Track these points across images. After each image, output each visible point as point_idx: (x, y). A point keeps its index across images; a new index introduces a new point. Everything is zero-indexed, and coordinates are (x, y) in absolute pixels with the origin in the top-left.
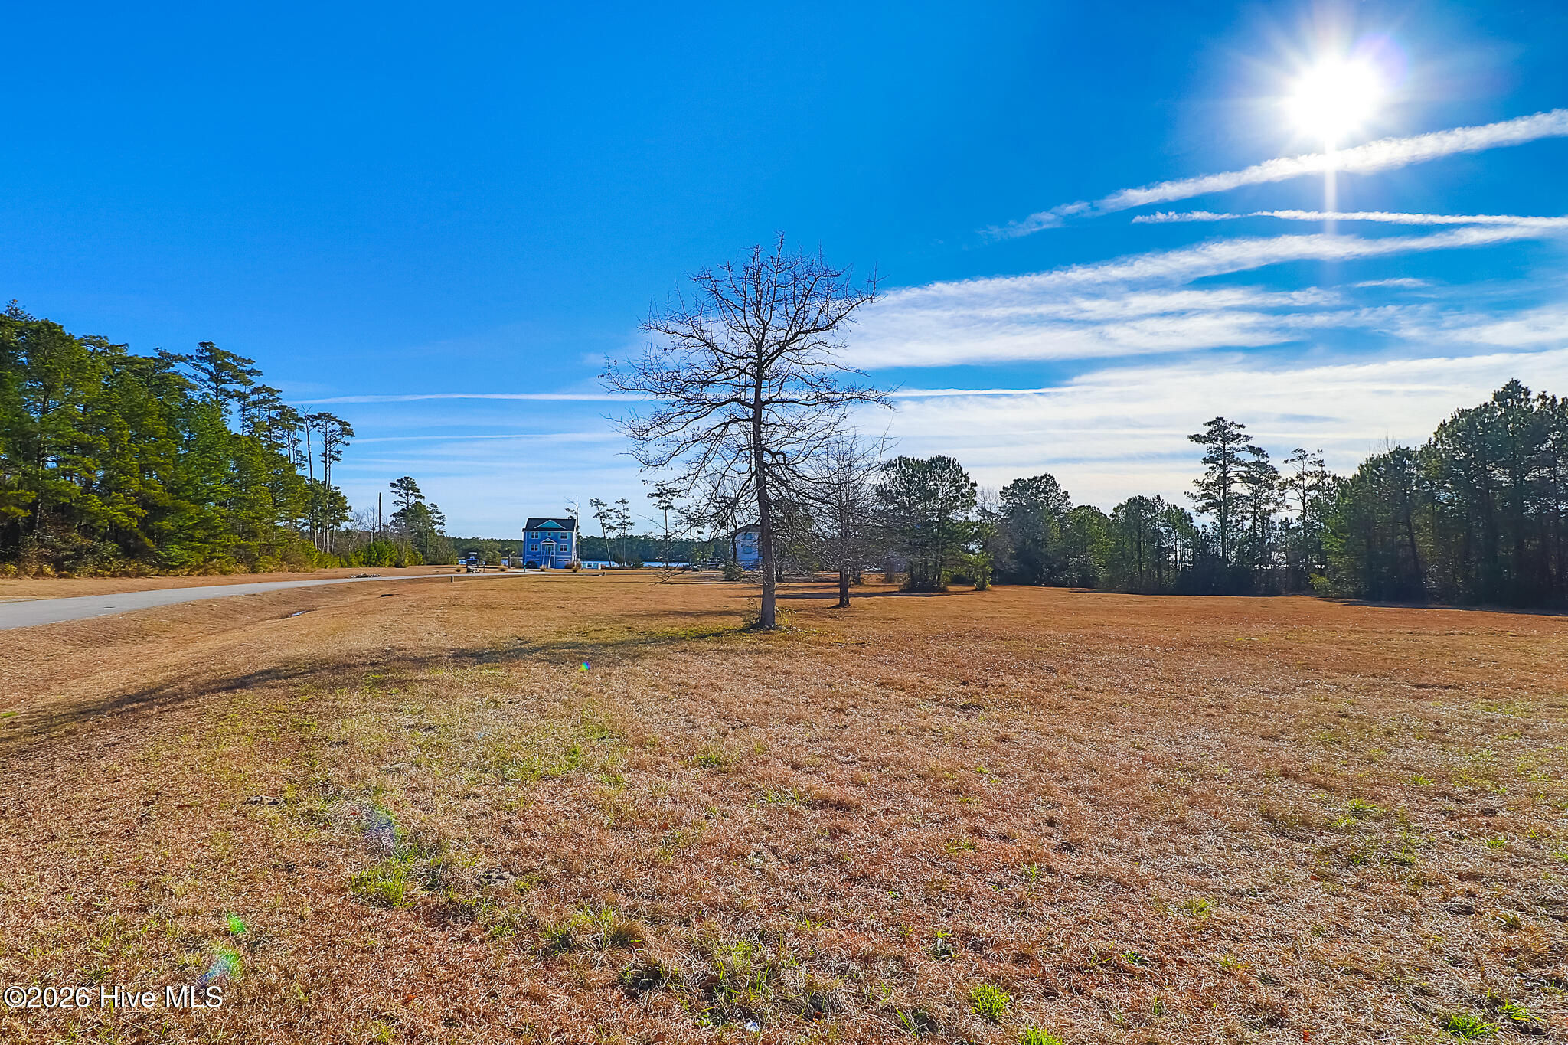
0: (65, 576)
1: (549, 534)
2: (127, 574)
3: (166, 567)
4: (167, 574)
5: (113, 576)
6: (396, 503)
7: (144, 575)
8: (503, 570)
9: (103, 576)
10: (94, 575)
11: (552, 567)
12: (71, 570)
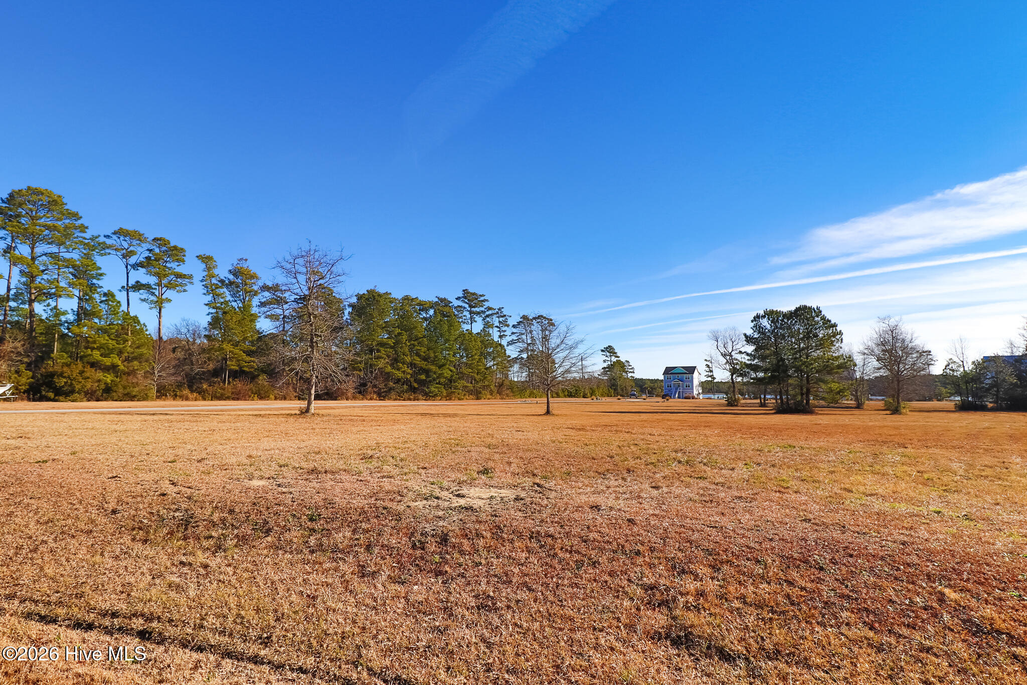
0: (382, 400)
1: (678, 377)
2: (410, 399)
3: (428, 396)
4: (429, 399)
5: (404, 400)
6: (604, 361)
7: (418, 400)
8: (644, 399)
9: (400, 400)
10: (395, 399)
11: (679, 397)
12: (384, 397)
